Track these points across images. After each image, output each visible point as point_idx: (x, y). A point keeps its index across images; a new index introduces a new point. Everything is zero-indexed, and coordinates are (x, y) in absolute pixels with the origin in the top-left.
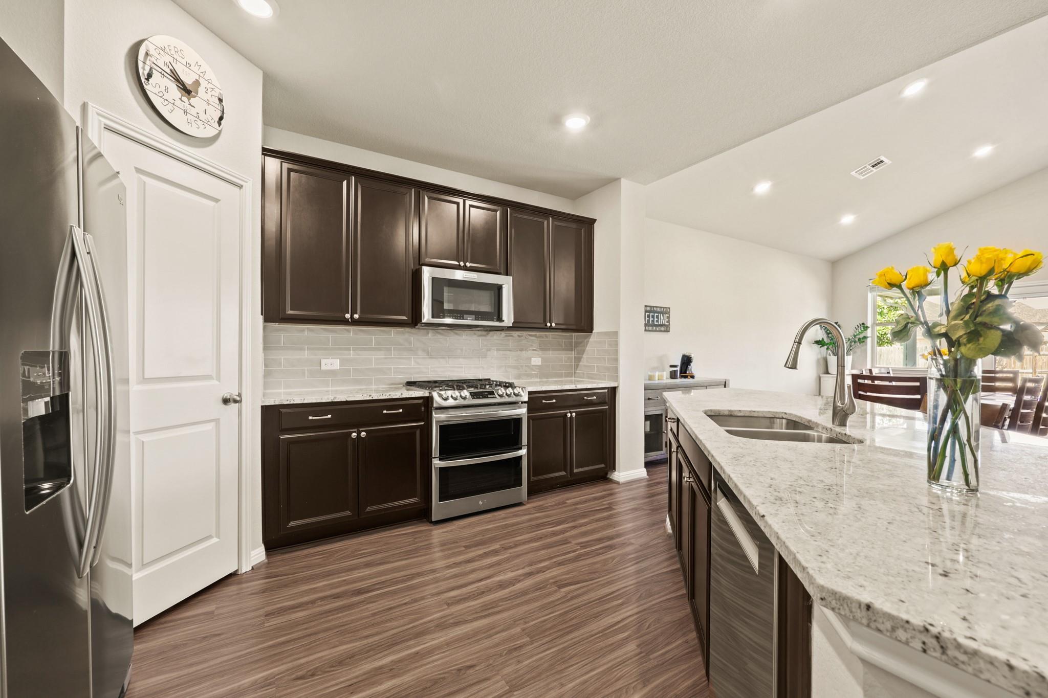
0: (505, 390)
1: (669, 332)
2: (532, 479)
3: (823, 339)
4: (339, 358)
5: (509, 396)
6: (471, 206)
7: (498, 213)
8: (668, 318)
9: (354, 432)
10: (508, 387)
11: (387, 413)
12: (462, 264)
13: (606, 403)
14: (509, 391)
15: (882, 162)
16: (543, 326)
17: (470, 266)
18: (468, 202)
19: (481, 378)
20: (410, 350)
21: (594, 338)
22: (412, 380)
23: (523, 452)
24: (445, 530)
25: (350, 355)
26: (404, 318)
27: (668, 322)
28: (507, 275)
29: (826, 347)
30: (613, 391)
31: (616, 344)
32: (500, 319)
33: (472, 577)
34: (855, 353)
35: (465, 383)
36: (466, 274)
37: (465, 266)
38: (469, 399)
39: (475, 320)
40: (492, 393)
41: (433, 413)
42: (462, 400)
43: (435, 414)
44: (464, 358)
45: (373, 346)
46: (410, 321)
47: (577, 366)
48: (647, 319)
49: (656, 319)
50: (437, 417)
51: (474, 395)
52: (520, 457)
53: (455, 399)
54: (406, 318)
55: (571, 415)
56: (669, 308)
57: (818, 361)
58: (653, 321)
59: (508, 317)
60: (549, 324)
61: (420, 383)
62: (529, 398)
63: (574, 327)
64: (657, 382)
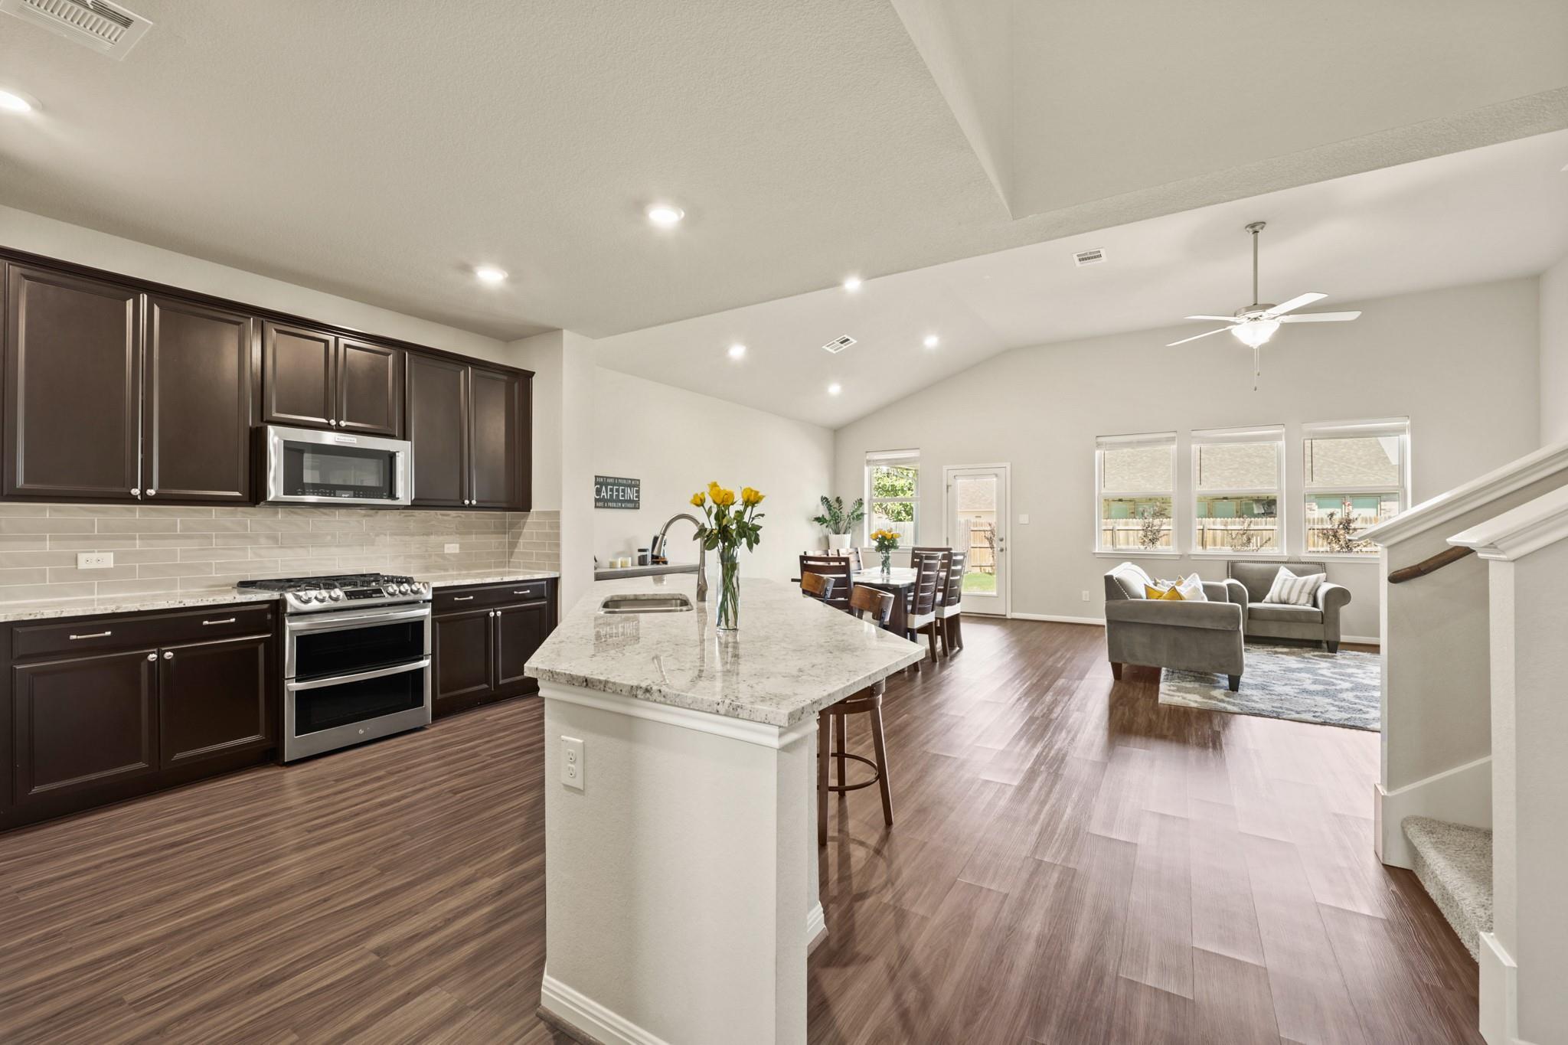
0: (399, 587)
1: (639, 508)
2: (439, 696)
3: (823, 516)
4: (113, 551)
5: (404, 594)
6: (347, 346)
7: (391, 357)
8: (638, 492)
9: (154, 652)
10: (402, 583)
11: (209, 625)
12: (333, 422)
13: (543, 597)
14: (404, 588)
15: (848, 340)
16: (460, 504)
17: (346, 426)
18: (343, 341)
19: (365, 573)
20: (244, 537)
21: (532, 518)
22: (249, 580)
23: (426, 663)
24: (304, 770)
25: (135, 546)
26: (237, 494)
27: (638, 497)
28: (404, 439)
29: (825, 524)
30: (554, 583)
31: (557, 526)
32: (392, 495)
33: (344, 804)
34: (854, 531)
35: (337, 580)
36: (339, 437)
37: (338, 425)
38: (343, 600)
39: (354, 497)
40: (379, 591)
41: (287, 621)
42: (333, 602)
43: (289, 622)
44: (337, 546)
45: (179, 533)
46: (247, 499)
47: (511, 554)
48: (609, 493)
49: (621, 494)
50: (292, 625)
51: (350, 595)
52: (421, 670)
53: (322, 601)
54: (240, 495)
55: (495, 614)
56: (639, 480)
57: (820, 539)
58: (618, 496)
59: (405, 491)
60: (467, 502)
61: (264, 583)
62: (433, 595)
63: (504, 505)
64: (619, 570)
